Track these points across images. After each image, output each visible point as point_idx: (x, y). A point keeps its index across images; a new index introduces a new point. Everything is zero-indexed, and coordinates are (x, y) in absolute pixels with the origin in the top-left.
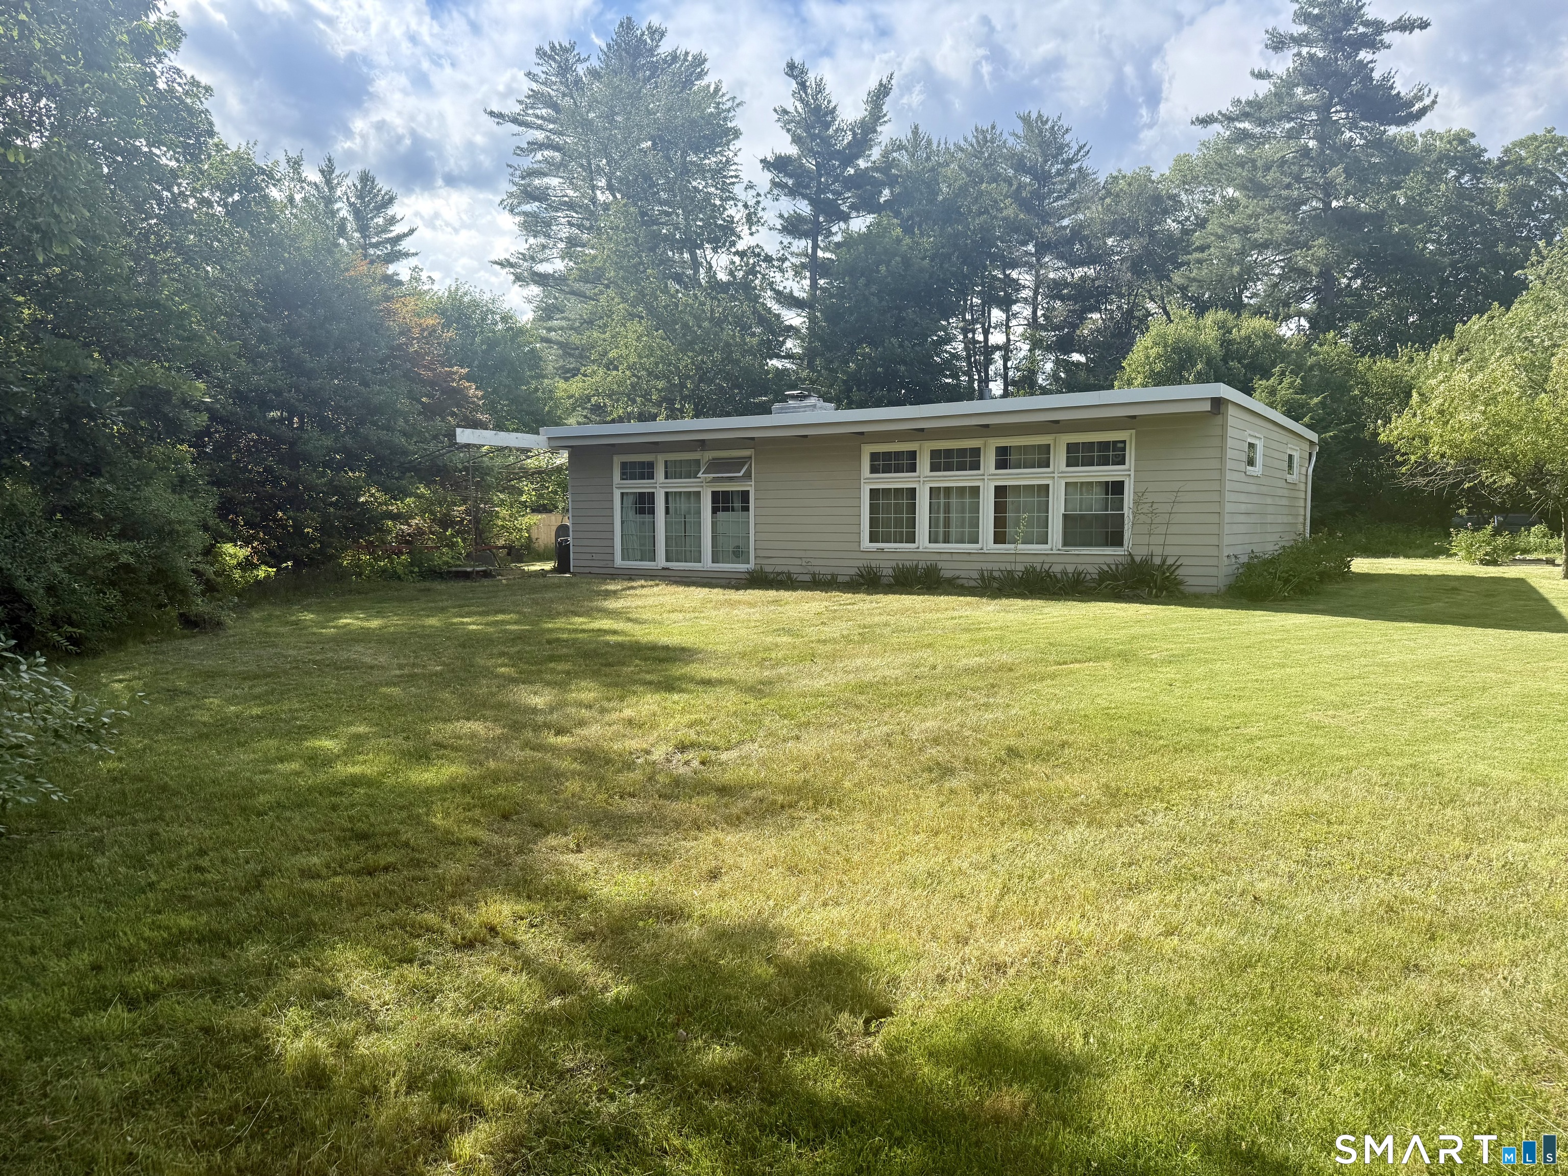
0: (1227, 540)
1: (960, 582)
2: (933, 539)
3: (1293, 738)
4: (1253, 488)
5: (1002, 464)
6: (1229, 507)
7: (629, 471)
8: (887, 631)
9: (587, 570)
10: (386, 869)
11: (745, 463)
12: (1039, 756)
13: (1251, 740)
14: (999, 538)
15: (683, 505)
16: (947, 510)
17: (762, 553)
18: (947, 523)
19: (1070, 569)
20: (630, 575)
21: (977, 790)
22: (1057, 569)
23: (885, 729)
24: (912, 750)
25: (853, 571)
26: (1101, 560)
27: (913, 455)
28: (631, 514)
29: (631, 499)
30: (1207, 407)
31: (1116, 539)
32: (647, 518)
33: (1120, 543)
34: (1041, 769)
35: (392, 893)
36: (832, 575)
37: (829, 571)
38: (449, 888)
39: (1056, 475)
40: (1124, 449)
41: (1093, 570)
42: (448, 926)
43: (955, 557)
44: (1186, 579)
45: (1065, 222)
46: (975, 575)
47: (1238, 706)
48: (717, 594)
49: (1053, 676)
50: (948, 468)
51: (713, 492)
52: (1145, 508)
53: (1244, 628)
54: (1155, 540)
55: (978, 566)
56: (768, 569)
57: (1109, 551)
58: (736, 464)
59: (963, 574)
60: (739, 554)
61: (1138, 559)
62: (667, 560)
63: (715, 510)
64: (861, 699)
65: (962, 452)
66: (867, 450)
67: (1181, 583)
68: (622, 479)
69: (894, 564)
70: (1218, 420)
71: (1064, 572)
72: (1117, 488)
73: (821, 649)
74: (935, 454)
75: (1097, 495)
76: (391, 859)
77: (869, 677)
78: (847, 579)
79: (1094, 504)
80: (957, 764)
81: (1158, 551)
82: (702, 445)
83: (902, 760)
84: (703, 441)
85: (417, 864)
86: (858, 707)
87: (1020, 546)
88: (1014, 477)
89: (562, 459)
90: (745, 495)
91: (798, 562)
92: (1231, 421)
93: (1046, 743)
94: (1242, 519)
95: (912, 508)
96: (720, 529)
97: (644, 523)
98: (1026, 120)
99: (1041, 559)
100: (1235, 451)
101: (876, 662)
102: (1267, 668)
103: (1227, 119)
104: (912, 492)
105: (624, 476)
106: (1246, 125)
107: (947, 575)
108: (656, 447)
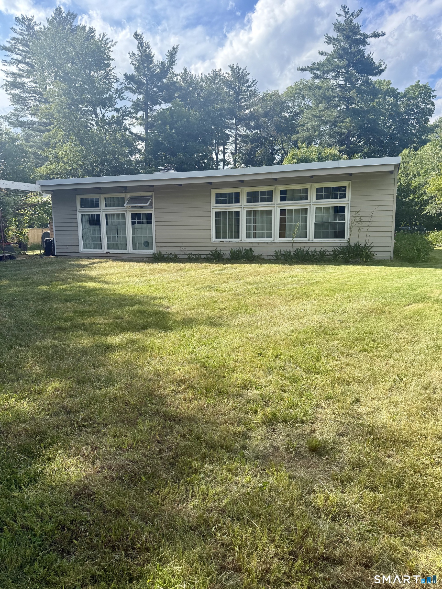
1: (262, 257)
2: (248, 237)
5: (283, 199)
7: (85, 203)
9: (65, 254)
11: (149, 199)
14: (282, 235)
15: (116, 221)
16: (255, 222)
17: (159, 244)
18: (255, 229)
19: (318, 250)
20: (88, 256)
22: (312, 250)
25: (207, 253)
26: (335, 245)
27: (237, 195)
28: (87, 225)
29: (87, 217)
30: (393, 169)
31: (341, 235)
32: (96, 227)
33: (343, 237)
36: (198, 254)
37: (196, 253)
39: (311, 204)
40: (345, 190)
41: (330, 250)
43: (260, 245)
44: (376, 253)
45: (247, 111)
46: (273, 253)
48: (142, 265)
50: (256, 201)
51: (132, 214)
52: (357, 219)
54: (361, 234)
55: (273, 249)
56: (163, 252)
57: (337, 240)
58: (145, 199)
59: (264, 253)
60: (147, 245)
61: (353, 245)
62: (108, 249)
63: (133, 223)
65: (263, 193)
66: (214, 192)
67: (373, 255)
68: (81, 207)
69: (230, 249)
70: (393, 176)
71: (315, 252)
72: (342, 209)
74: (249, 194)
75: (331, 213)
78: (205, 256)
79: (330, 218)
81: (362, 240)
82: (125, 189)
84: (125, 187)
87: (295, 239)
88: (289, 205)
89: (48, 197)
90: (149, 216)
91: (179, 249)
95: (238, 221)
96: (137, 233)
97: (94, 230)
98: (232, 67)
99: (303, 245)
103: (311, 69)
104: (237, 213)
105: (83, 206)
106: (318, 72)
107: (256, 253)
108: (99, 190)
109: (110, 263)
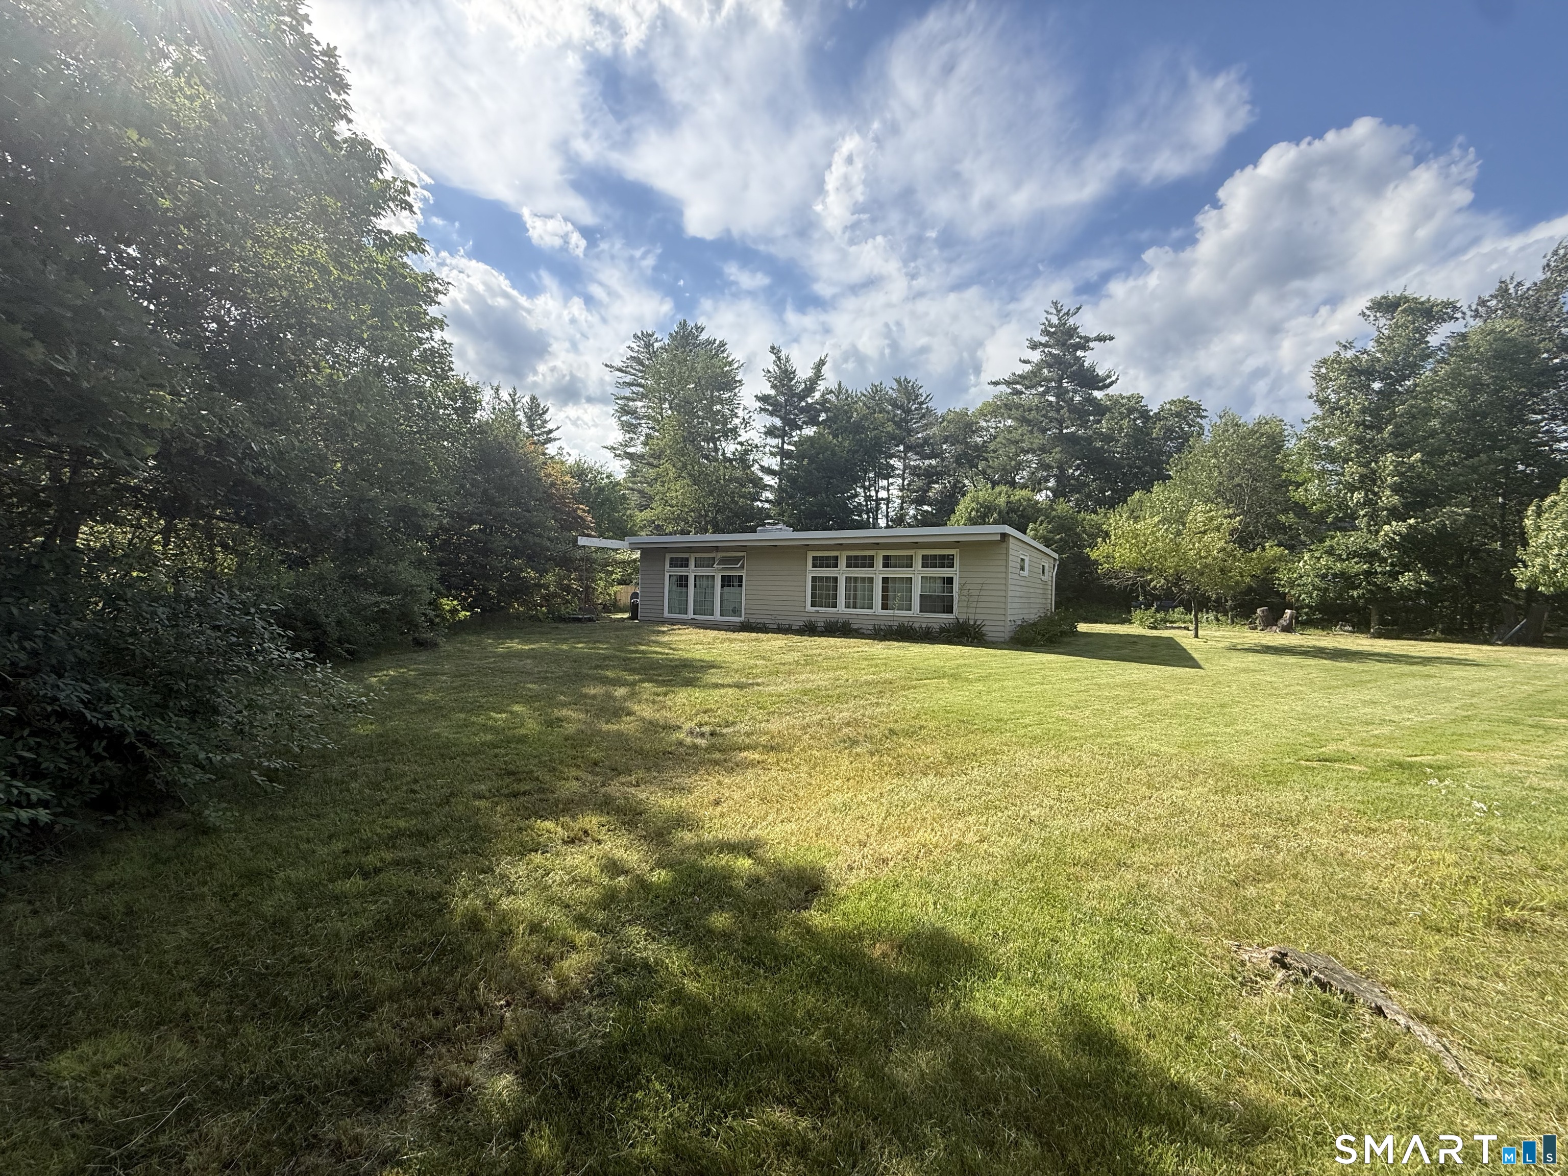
0: (1009, 612)
1: (862, 631)
2: (847, 606)
3: (1049, 726)
4: (1023, 583)
5: (886, 565)
6: (1010, 594)
7: (674, 563)
8: (820, 659)
9: (648, 619)
10: (524, 793)
11: (741, 560)
12: (909, 734)
13: (1026, 727)
14: (885, 607)
15: (704, 583)
16: (855, 590)
17: (749, 612)
18: (855, 598)
19: (924, 625)
20: (673, 622)
21: (872, 754)
22: (916, 625)
23: (819, 717)
24: (834, 730)
25: (801, 623)
26: (941, 621)
27: (836, 558)
28: (674, 587)
29: (675, 578)
30: (998, 538)
31: (949, 609)
32: (684, 589)
33: (951, 612)
34: (909, 742)
35: (527, 808)
36: (789, 625)
37: (787, 623)
38: (561, 806)
39: (916, 572)
40: (953, 559)
41: (937, 626)
42: (559, 829)
43: (860, 617)
44: (988, 633)
45: (920, 435)
46: (871, 627)
47: (1019, 707)
48: (722, 634)
49: (915, 688)
50: (856, 566)
51: (722, 576)
52: (965, 593)
53: (1020, 662)
54: (972, 610)
55: (872, 622)
56: (752, 621)
57: (945, 616)
58: (736, 560)
59: (864, 627)
60: (736, 612)
61: (961, 621)
63: (723, 586)
64: (805, 699)
65: (864, 557)
66: (810, 555)
67: (985, 635)
68: (670, 567)
69: (825, 620)
70: (1004, 545)
71: (920, 627)
72: (950, 580)
73: (782, 668)
74: (848, 558)
75: (939, 584)
76: (527, 788)
77: (809, 686)
78: (798, 628)
79: (937, 590)
80: (861, 739)
81: (972, 617)
82: (717, 549)
83: (829, 735)
84: (717, 547)
85: (542, 790)
86: (803, 703)
87: (896, 612)
88: (893, 573)
89: (637, 555)
90: (740, 578)
91: (770, 617)
92: (1011, 546)
93: (911, 726)
94: (1017, 600)
95: (835, 588)
96: (725, 597)
97: (681, 593)
98: (898, 381)
99: (907, 619)
100: (1014, 562)
101: (813, 677)
102: (1033, 685)
103: (1008, 383)
104: (835, 579)
105: (671, 565)
106: (1019, 387)
107: (855, 627)
108: (690, 550)
109: (691, 630)
